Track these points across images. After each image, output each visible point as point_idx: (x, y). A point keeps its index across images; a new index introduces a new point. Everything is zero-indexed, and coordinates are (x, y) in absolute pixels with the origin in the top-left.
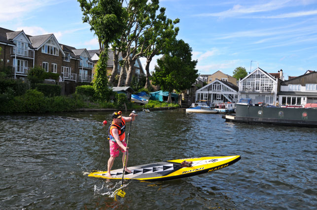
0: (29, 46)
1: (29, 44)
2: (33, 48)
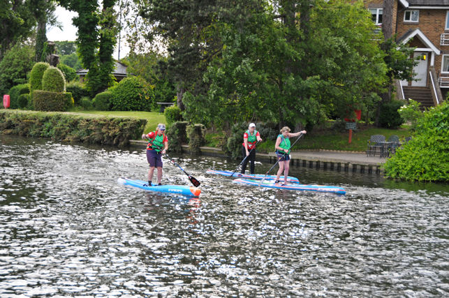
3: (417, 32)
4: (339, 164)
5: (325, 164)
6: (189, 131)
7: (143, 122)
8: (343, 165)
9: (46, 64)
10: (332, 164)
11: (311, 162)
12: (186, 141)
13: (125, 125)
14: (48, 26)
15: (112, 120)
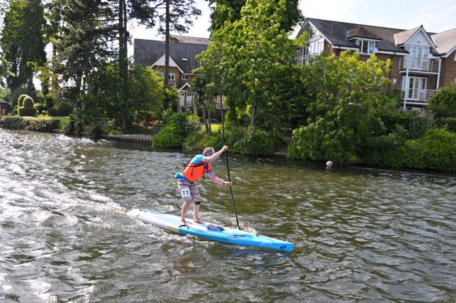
0: (431, 52)
1: (431, 48)
2: (438, 55)
3: (187, 84)
5: (128, 139)
6: (76, 125)
7: (58, 121)
8: (138, 140)
11: (125, 139)
13: (50, 122)
15: (44, 120)
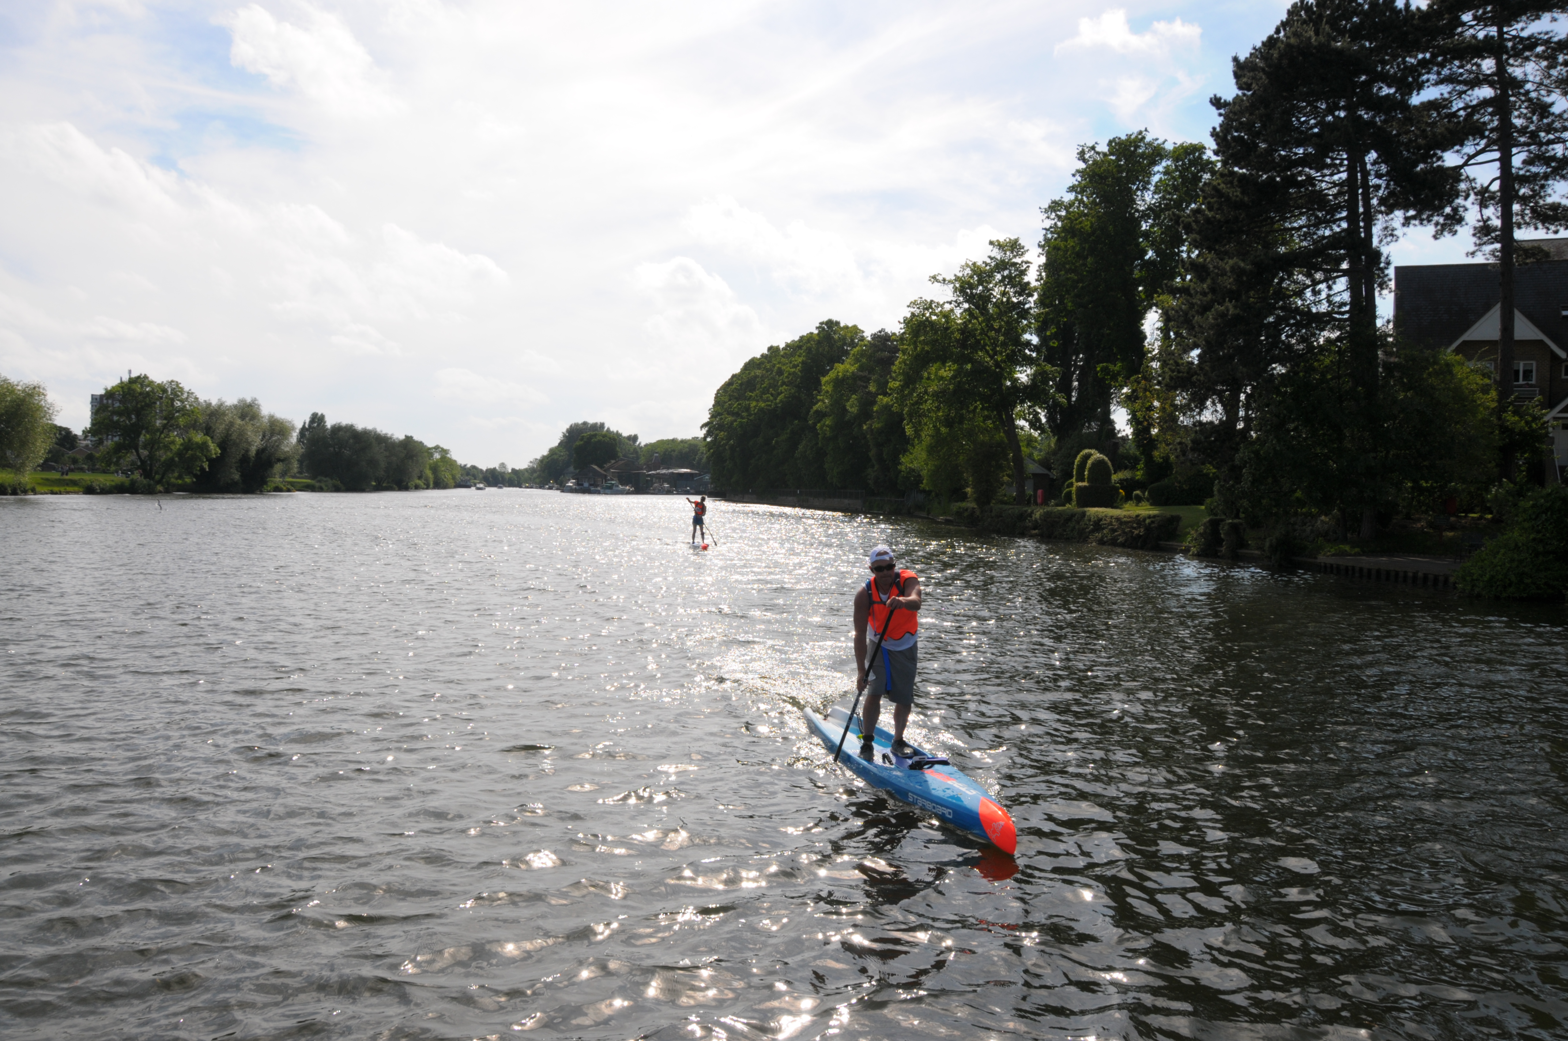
4: (1405, 572)
6: (1223, 528)
8: (1410, 574)
9: (1093, 451)
10: (1397, 573)
11: (1369, 571)
12: (1220, 541)
13: (1153, 522)
14: (1113, 408)
15: (1137, 516)
